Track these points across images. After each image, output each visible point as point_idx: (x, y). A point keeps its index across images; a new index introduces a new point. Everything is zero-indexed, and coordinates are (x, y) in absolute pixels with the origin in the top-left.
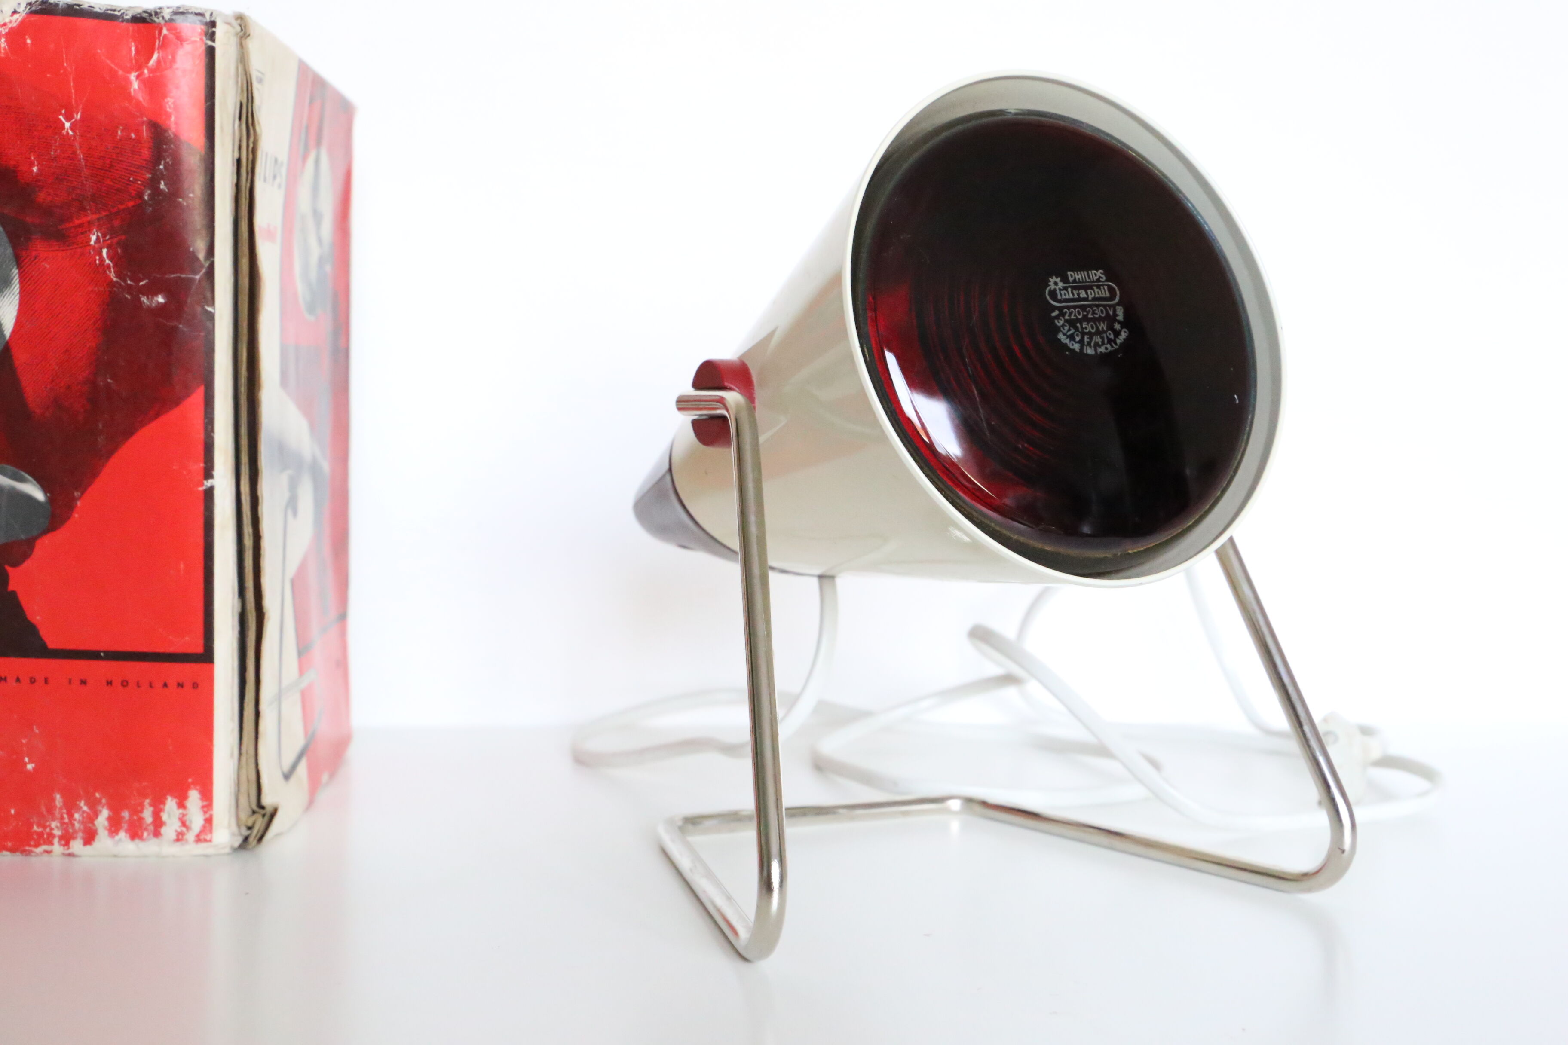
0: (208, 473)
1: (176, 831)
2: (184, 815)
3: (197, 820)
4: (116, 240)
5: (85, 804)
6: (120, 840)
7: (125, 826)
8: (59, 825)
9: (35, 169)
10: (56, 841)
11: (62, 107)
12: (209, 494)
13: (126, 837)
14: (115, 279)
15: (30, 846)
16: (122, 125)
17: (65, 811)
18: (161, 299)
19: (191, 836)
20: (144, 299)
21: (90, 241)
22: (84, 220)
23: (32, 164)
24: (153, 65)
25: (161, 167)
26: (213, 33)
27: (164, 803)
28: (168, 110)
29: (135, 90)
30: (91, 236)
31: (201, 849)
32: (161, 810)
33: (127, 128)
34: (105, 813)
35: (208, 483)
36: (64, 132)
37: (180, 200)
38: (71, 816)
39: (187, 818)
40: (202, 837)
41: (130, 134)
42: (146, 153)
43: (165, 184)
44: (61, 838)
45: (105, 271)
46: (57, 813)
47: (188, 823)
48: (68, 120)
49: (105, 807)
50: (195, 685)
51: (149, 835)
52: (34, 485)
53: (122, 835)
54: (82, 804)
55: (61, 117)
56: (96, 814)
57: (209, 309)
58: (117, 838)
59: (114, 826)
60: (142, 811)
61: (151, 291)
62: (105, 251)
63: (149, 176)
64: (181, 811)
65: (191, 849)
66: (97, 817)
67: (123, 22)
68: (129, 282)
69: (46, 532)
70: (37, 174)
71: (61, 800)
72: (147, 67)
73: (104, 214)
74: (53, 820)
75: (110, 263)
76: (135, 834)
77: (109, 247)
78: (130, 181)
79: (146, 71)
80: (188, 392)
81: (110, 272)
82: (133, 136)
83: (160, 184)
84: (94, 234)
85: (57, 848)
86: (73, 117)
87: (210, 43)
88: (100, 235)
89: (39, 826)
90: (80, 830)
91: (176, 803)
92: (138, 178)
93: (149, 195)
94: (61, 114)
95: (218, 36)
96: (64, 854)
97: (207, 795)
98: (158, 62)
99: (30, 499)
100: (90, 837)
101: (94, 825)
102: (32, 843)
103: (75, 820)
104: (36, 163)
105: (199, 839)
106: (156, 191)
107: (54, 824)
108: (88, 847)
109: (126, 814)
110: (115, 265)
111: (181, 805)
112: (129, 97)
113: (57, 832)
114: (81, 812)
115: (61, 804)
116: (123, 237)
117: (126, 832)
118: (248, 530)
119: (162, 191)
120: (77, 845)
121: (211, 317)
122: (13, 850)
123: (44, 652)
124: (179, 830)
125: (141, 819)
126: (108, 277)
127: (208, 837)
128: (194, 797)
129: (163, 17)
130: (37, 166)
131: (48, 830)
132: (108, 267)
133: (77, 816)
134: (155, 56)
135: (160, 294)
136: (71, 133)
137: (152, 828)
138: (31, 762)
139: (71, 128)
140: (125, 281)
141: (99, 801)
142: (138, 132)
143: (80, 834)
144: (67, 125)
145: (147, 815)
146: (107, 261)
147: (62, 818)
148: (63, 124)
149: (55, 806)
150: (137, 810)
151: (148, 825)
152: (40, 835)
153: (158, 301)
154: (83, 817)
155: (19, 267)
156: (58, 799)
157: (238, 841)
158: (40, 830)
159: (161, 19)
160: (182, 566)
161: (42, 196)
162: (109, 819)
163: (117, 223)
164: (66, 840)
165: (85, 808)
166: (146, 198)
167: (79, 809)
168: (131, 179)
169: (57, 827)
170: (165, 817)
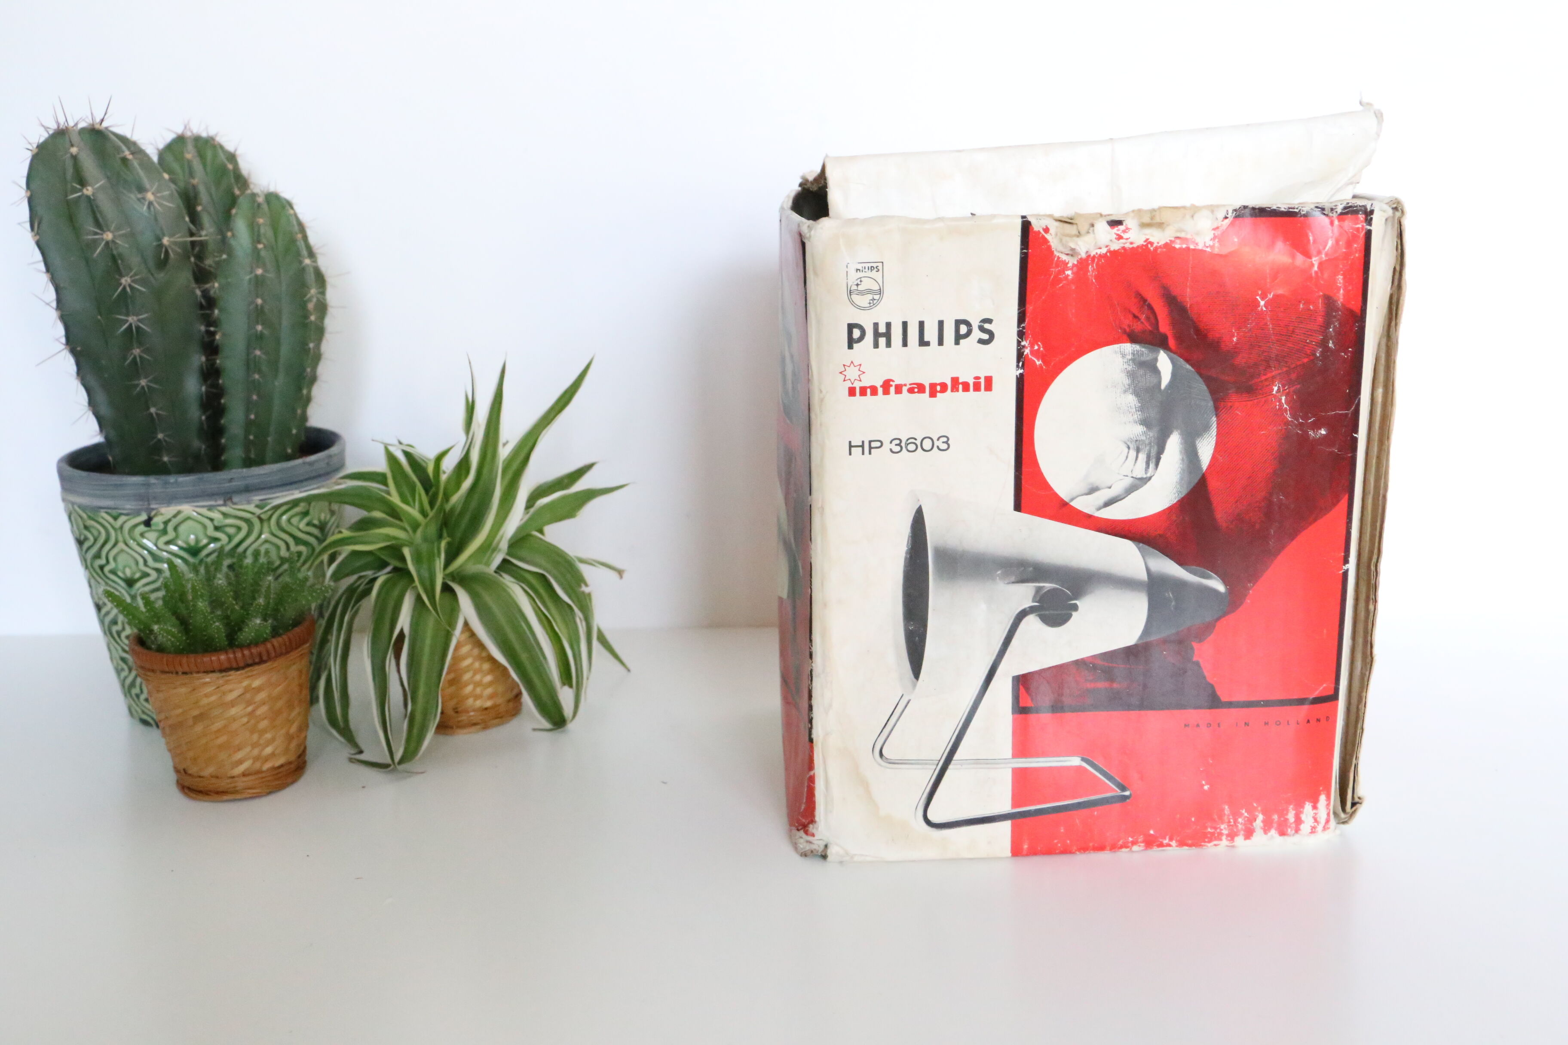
1: (1311, 826)
2: (1316, 814)
3: (1324, 816)
4: (1292, 389)
5: (1246, 811)
6: (1272, 837)
7: (1275, 825)
8: (1226, 826)
9: (1235, 339)
10: (1224, 838)
13: (1275, 833)
14: (1290, 419)
15: (1205, 842)
16: (1304, 300)
17: (1231, 817)
18: (1323, 432)
19: (1320, 828)
20: (1311, 433)
21: (1273, 391)
22: (1269, 375)
23: (1234, 336)
27: (1303, 807)
28: (1339, 285)
29: (1316, 272)
30: (1274, 387)
31: (1326, 835)
32: (1301, 812)
33: (1308, 302)
34: (1260, 817)
36: (1259, 309)
38: (1236, 821)
39: (1317, 816)
40: (1326, 827)
41: (1309, 306)
42: (1320, 319)
43: (1333, 343)
44: (1228, 835)
45: (1283, 414)
46: (1226, 818)
47: (1318, 819)
48: (1263, 299)
49: (1261, 813)
50: (1328, 719)
51: (1291, 830)
52: (1217, 580)
53: (1273, 832)
54: (1244, 811)
55: (1258, 297)
56: (1254, 819)
57: (1355, 435)
58: (1270, 834)
59: (1267, 828)
60: (1287, 814)
61: (1316, 426)
62: (1283, 398)
64: (1315, 811)
66: (1255, 820)
67: (1301, 217)
68: (1301, 421)
70: (1237, 344)
71: (1228, 809)
73: (1285, 369)
74: (1223, 823)
75: (1287, 407)
76: (1283, 830)
77: (1287, 395)
78: (1307, 343)
80: (1336, 501)
81: (1287, 414)
82: (1311, 307)
83: (1328, 343)
84: (1276, 386)
85: (1224, 842)
86: (1266, 296)
88: (1280, 386)
89: (1212, 828)
90: (1242, 829)
91: (1312, 806)
92: (1312, 340)
94: (1258, 295)
95: (1374, 222)
96: (1227, 846)
97: (1329, 796)
100: (1249, 835)
101: (1252, 825)
102: (1206, 840)
103: (1239, 823)
105: (1325, 830)
106: (1326, 349)
107: (1222, 827)
108: (1248, 841)
109: (1275, 817)
111: (1315, 807)
113: (1225, 832)
114: (1243, 817)
115: (1229, 812)
116: (1299, 386)
117: (1276, 830)
120: (1239, 840)
122: (1192, 845)
124: (1313, 825)
125: (1287, 820)
127: (1328, 826)
128: (1322, 800)
130: (1237, 336)
131: (1218, 831)
133: (1240, 820)
136: (1264, 309)
137: (1294, 825)
138: (1207, 784)
139: (1265, 306)
140: (1298, 420)
141: (1256, 808)
143: (1242, 832)
144: (1262, 303)
145: (1291, 817)
146: (1285, 406)
147: (1229, 822)
149: (1225, 814)
150: (1283, 813)
151: (1291, 824)
152: (1213, 834)
153: (1321, 434)
154: (1245, 821)
155: (1217, 416)
158: (1213, 831)
160: (1325, 631)
162: (1263, 821)
163: (1293, 376)
164: (1232, 836)
165: (1246, 814)
166: (1318, 355)
167: (1241, 815)
168: (1308, 341)
169: (1225, 828)
170: (1303, 817)
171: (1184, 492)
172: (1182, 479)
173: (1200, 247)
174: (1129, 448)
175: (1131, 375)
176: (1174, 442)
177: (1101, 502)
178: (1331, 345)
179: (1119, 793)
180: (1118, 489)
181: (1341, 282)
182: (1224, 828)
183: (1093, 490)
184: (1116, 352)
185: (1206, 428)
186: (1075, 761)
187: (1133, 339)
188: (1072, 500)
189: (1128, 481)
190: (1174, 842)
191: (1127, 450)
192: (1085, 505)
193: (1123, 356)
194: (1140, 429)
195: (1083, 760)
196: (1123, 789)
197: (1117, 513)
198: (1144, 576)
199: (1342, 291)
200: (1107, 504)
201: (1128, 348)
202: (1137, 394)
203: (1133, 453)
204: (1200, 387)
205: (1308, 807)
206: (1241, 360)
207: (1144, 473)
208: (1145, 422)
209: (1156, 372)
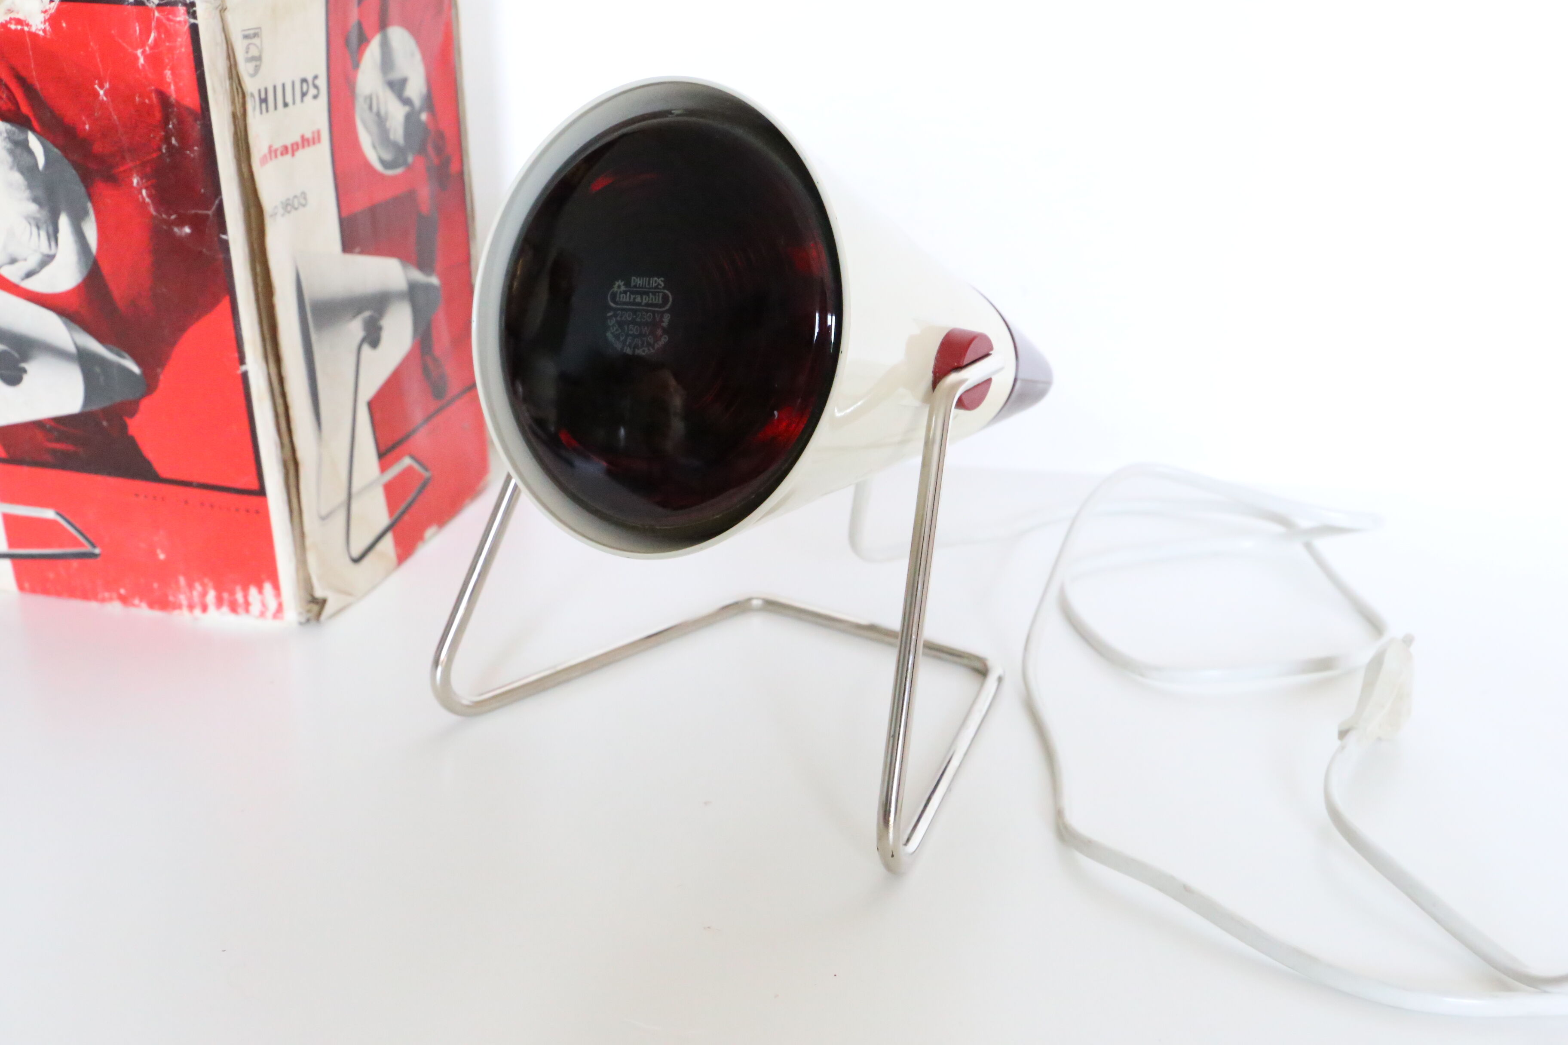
0: (242, 360)
1: (259, 610)
2: (263, 600)
3: (272, 604)
4: (149, 183)
5: (199, 586)
6: (222, 613)
7: (226, 603)
8: (185, 597)
9: (87, 127)
10: (184, 608)
11: (96, 78)
12: (245, 376)
13: (226, 611)
15: (169, 608)
17: (187, 589)
19: (270, 614)
20: (176, 230)
23: (85, 124)
24: (151, 43)
25: (171, 126)
26: (195, 12)
27: (249, 590)
29: (143, 65)
31: (277, 624)
32: (248, 594)
34: (212, 593)
35: (243, 368)
37: (188, 152)
38: (191, 592)
39: (265, 602)
40: (277, 616)
41: (144, 100)
42: (158, 115)
43: (176, 140)
44: (187, 606)
46: (182, 590)
47: (266, 605)
48: (102, 87)
49: (212, 589)
50: (257, 512)
51: (242, 610)
53: (225, 608)
54: (197, 585)
56: (207, 593)
57: (224, 237)
58: (222, 610)
59: (220, 602)
60: (236, 594)
61: (181, 223)
63: (163, 133)
64: (261, 596)
65: (269, 623)
66: (207, 595)
69: (143, 396)
71: (184, 581)
72: (148, 45)
74: (181, 594)
76: (234, 608)
77: (147, 188)
79: (147, 49)
82: (147, 101)
83: (171, 140)
85: (186, 613)
87: (192, 21)
89: (173, 596)
90: (198, 603)
91: (257, 590)
93: (166, 149)
95: (199, 13)
96: (190, 617)
97: (276, 587)
98: (155, 40)
99: (130, 373)
100: (204, 608)
101: (206, 600)
102: (171, 607)
103: (194, 595)
104: (87, 122)
105: (275, 616)
107: (182, 597)
108: (205, 615)
109: (226, 595)
110: (154, 203)
111: (260, 592)
112: (137, 70)
113: (185, 603)
114: (197, 591)
115: (184, 584)
117: (227, 607)
118: (279, 401)
119: (174, 146)
120: (197, 612)
123: (156, 478)
124: (261, 609)
125: (236, 600)
126: (149, 212)
127: (281, 616)
128: (268, 587)
131: (178, 600)
132: (148, 204)
133: (195, 593)
134: (153, 36)
135: (186, 225)
136: (105, 99)
137: (244, 606)
138: (162, 553)
139: (106, 94)
140: (161, 215)
141: (207, 585)
142: (150, 99)
143: (198, 606)
144: (102, 92)
145: (239, 596)
147: (186, 593)
149: (180, 585)
150: (232, 593)
151: (241, 604)
152: (174, 602)
154: (199, 594)
156: (182, 580)
157: (302, 619)
158: (174, 599)
161: (97, 147)
162: (215, 597)
163: (148, 169)
164: (191, 607)
165: (200, 588)
166: (164, 151)
167: (196, 588)
170: (251, 600)
171: (85, 273)
172: (80, 259)
173: (33, 29)
177: (23, 272)
178: (174, 141)
179: (88, 549)
180: (32, 262)
181: (170, 77)
182: (183, 599)
183: (13, 261)
185: (86, 213)
186: (49, 514)
190: (143, 602)
191: (28, 226)
195: (58, 514)
196: (94, 546)
198: (72, 349)
199: (172, 87)
200: (29, 275)
202: (22, 171)
203: (35, 230)
204: (71, 173)
205: (253, 591)
206: (97, 148)
208: (35, 200)
209: (30, 152)
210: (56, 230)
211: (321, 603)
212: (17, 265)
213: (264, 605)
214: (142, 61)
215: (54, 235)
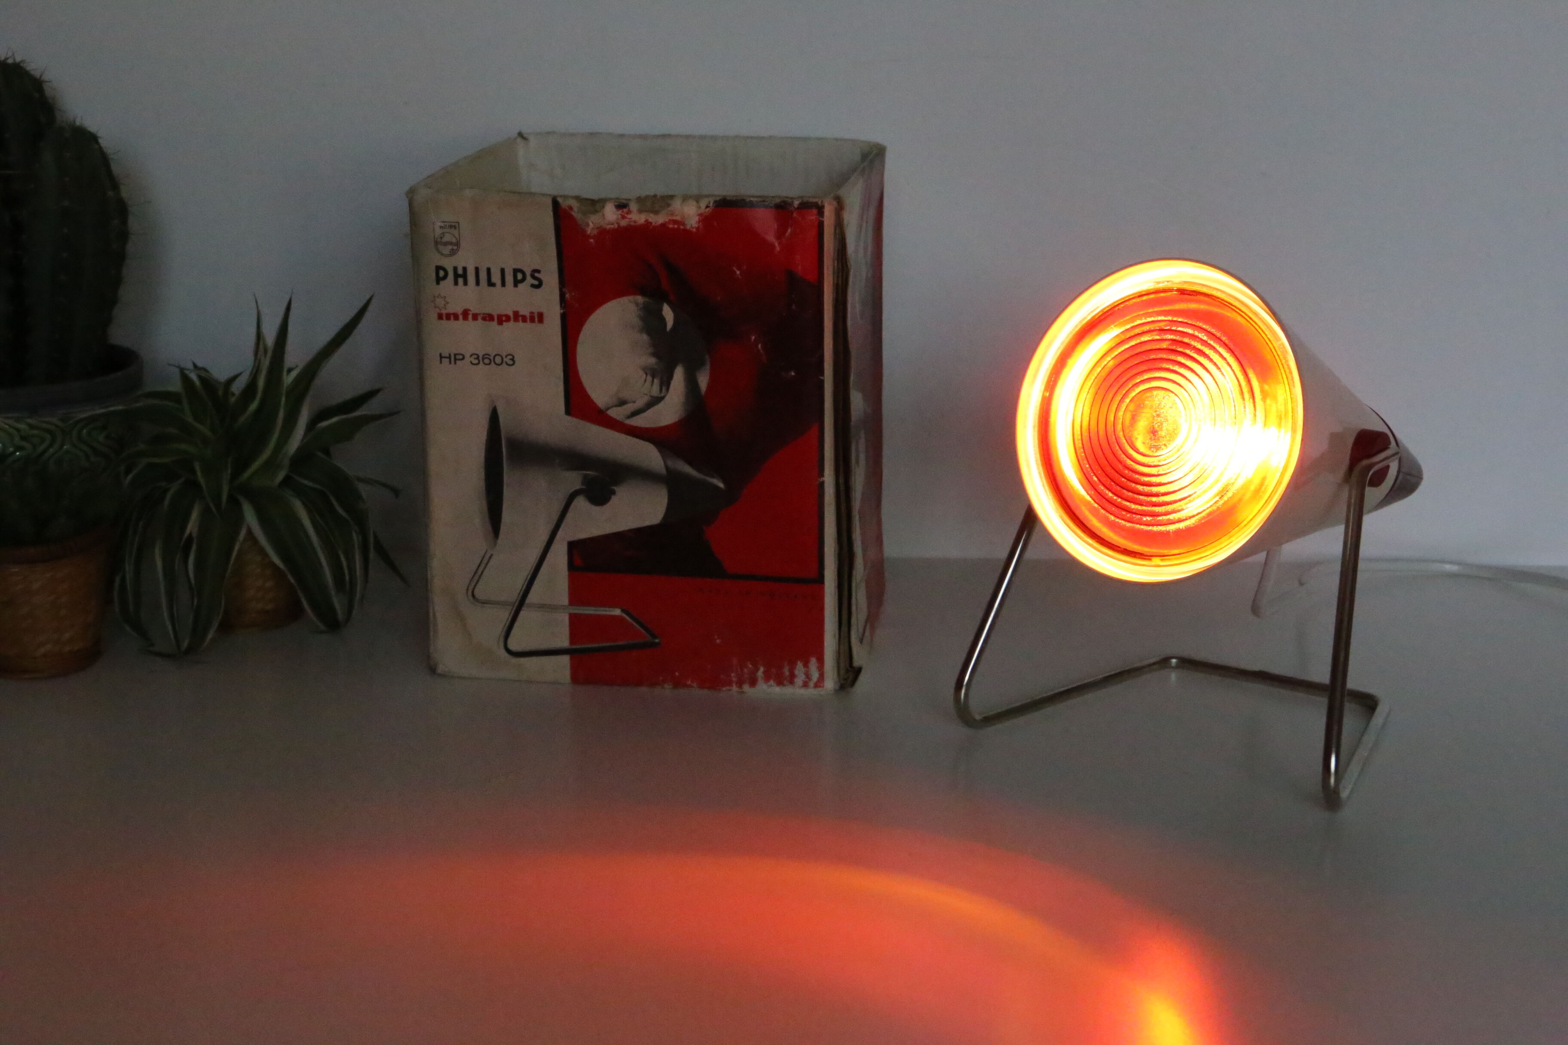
0: (821, 473)
1: (803, 681)
2: (807, 672)
3: (815, 676)
6: (772, 686)
7: (774, 677)
8: (735, 675)
10: (734, 684)
13: (774, 684)
15: (719, 686)
17: (738, 667)
19: (812, 684)
27: (796, 664)
31: (818, 692)
32: (794, 669)
34: (762, 669)
35: (821, 480)
38: (742, 670)
39: (809, 674)
40: (818, 684)
44: (737, 683)
46: (734, 668)
47: (810, 676)
48: (739, 269)
49: (762, 666)
50: (813, 597)
51: (787, 683)
53: (772, 682)
54: (749, 663)
55: (734, 268)
56: (757, 670)
57: (822, 378)
58: (769, 683)
59: (767, 678)
60: (783, 669)
64: (805, 669)
65: (811, 692)
74: (732, 673)
76: (780, 683)
85: (735, 688)
89: (724, 675)
90: (747, 678)
91: (803, 665)
96: (738, 691)
97: (820, 661)
100: (753, 683)
101: (756, 676)
102: (721, 685)
103: (745, 673)
105: (817, 686)
107: (733, 675)
108: (752, 688)
109: (774, 670)
111: (806, 665)
113: (734, 679)
114: (748, 668)
115: (737, 664)
117: (774, 681)
118: (843, 505)
120: (746, 687)
121: (822, 382)
122: (709, 688)
124: (805, 680)
125: (783, 674)
127: (821, 684)
128: (813, 661)
129: (794, 206)
131: (729, 678)
133: (746, 670)
136: (740, 277)
137: (789, 679)
138: (718, 638)
141: (758, 662)
143: (748, 681)
144: (738, 272)
145: (786, 672)
147: (738, 672)
148: (736, 272)
149: (733, 665)
150: (780, 668)
151: (787, 677)
152: (725, 680)
154: (749, 671)
156: (735, 661)
157: (837, 688)
158: (725, 677)
159: (792, 208)
162: (764, 672)
164: (740, 684)
165: (750, 666)
167: (747, 666)
170: (796, 672)
173: (688, 227)
174: (646, 374)
175: (642, 319)
176: (679, 374)
177: (629, 413)
179: (648, 639)
180: (640, 403)
183: (622, 403)
184: (630, 301)
185: (702, 364)
186: (617, 612)
187: (643, 293)
188: (608, 408)
189: (646, 399)
190: (695, 684)
191: (644, 376)
192: (616, 413)
193: (637, 304)
194: (652, 361)
195: (623, 611)
196: (654, 636)
197: (639, 421)
198: (663, 471)
199: (800, 267)
200: (635, 414)
201: (640, 299)
203: (649, 378)
205: (800, 665)
207: (659, 393)
210: (670, 377)
211: (857, 672)
212: (625, 407)
213: (808, 676)
214: (778, 249)
215: (666, 383)
